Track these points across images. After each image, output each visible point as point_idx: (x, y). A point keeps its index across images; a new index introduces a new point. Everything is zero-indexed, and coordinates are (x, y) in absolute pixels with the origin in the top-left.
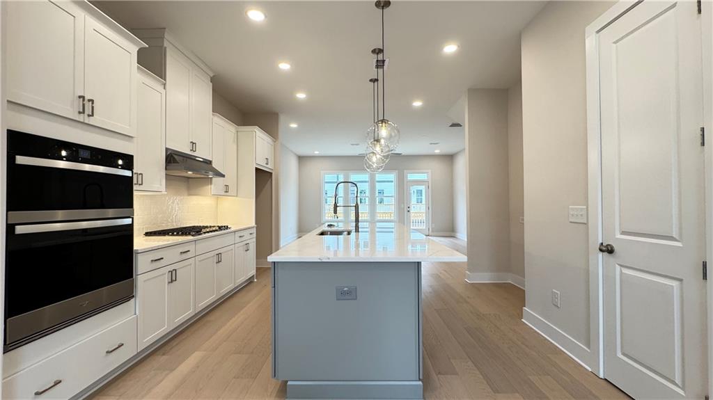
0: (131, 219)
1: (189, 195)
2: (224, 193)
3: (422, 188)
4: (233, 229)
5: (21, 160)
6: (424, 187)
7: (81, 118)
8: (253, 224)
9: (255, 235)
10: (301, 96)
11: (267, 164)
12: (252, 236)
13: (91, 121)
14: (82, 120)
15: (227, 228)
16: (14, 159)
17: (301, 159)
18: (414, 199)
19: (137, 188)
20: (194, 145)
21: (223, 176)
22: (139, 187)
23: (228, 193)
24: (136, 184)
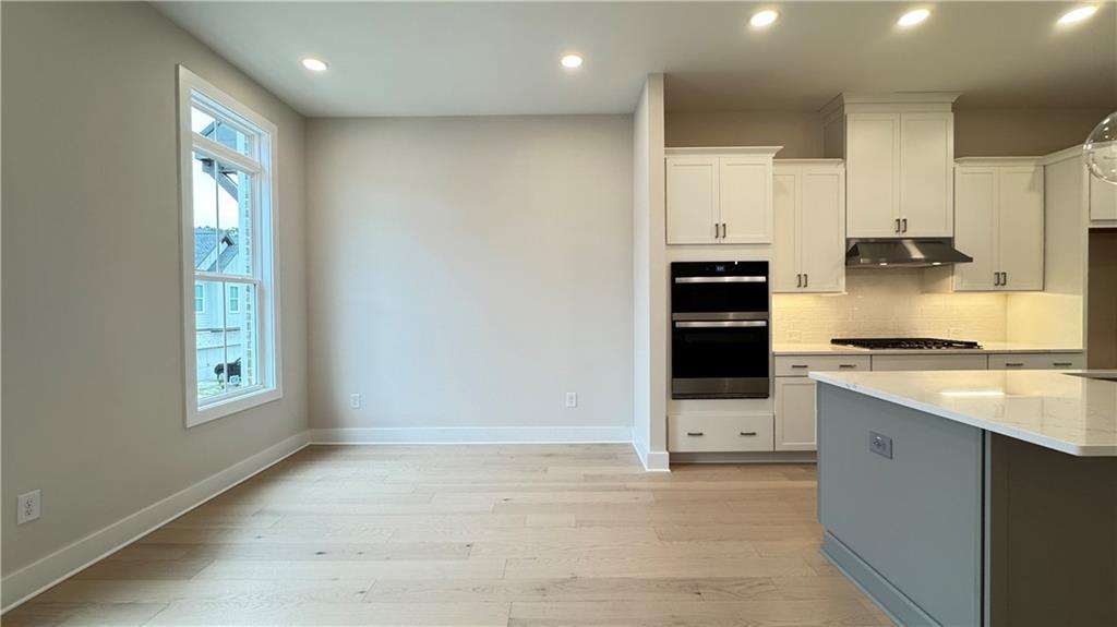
0: (765, 322)
1: (923, 292)
2: (996, 288)
4: (987, 348)
5: (679, 280)
14: (718, 242)
16: (675, 281)
19: (799, 290)
20: (902, 224)
21: (970, 260)
22: (802, 289)
23: (1006, 288)
24: (799, 286)
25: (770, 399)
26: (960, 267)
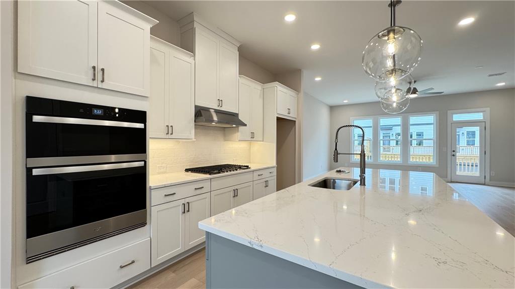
0: (143, 162)
1: (225, 140)
2: (250, 139)
3: (477, 129)
4: (252, 168)
5: (37, 118)
6: (478, 128)
7: (95, 84)
8: (274, 164)
9: (275, 174)
10: (315, 47)
11: (289, 113)
12: (272, 174)
13: (104, 86)
14: (96, 86)
15: (247, 167)
16: (32, 119)
17: (332, 108)
18: (463, 141)
19: (168, 136)
20: (221, 102)
21: (246, 125)
22: (170, 136)
23: (254, 139)
24: (168, 134)
25: (147, 227)
26: (241, 128)
